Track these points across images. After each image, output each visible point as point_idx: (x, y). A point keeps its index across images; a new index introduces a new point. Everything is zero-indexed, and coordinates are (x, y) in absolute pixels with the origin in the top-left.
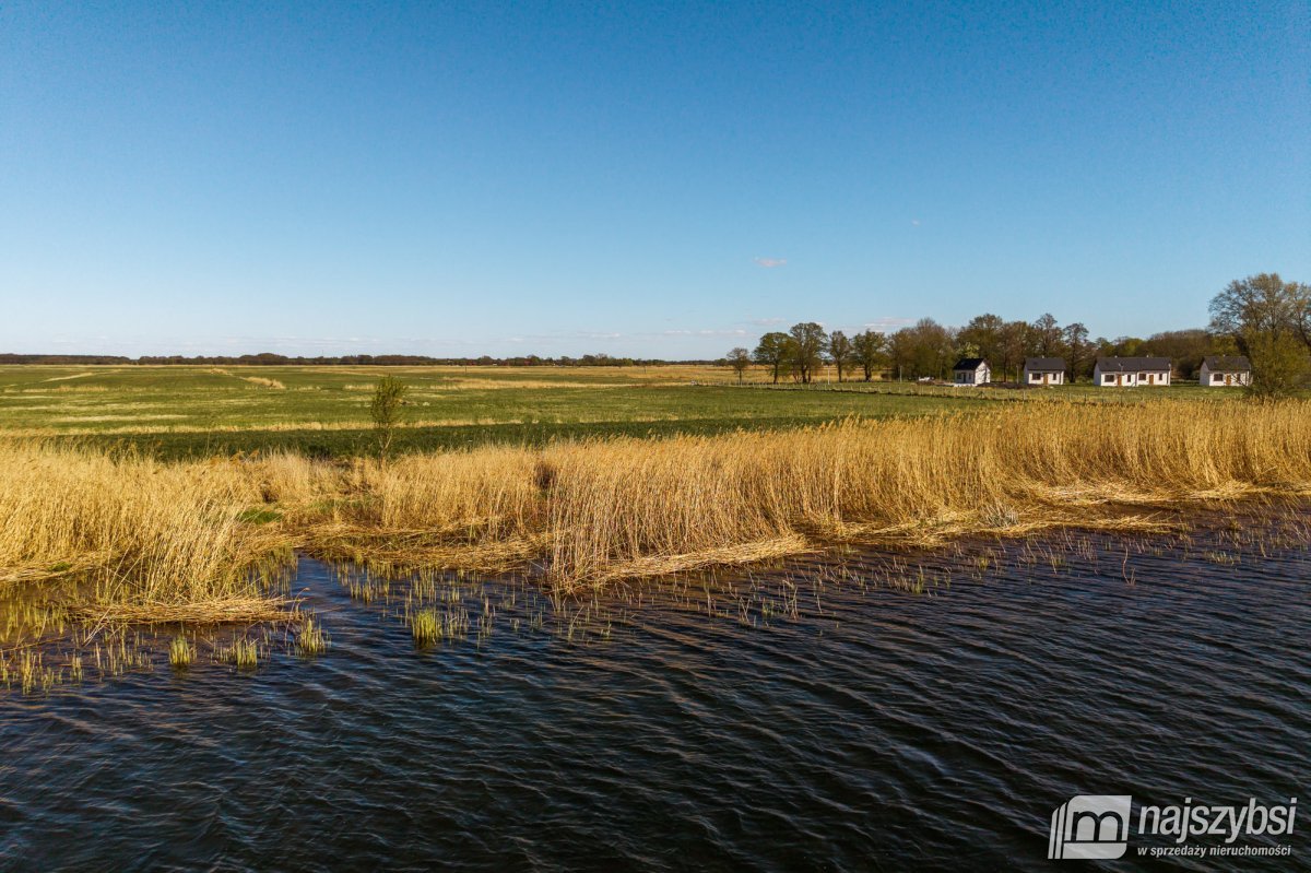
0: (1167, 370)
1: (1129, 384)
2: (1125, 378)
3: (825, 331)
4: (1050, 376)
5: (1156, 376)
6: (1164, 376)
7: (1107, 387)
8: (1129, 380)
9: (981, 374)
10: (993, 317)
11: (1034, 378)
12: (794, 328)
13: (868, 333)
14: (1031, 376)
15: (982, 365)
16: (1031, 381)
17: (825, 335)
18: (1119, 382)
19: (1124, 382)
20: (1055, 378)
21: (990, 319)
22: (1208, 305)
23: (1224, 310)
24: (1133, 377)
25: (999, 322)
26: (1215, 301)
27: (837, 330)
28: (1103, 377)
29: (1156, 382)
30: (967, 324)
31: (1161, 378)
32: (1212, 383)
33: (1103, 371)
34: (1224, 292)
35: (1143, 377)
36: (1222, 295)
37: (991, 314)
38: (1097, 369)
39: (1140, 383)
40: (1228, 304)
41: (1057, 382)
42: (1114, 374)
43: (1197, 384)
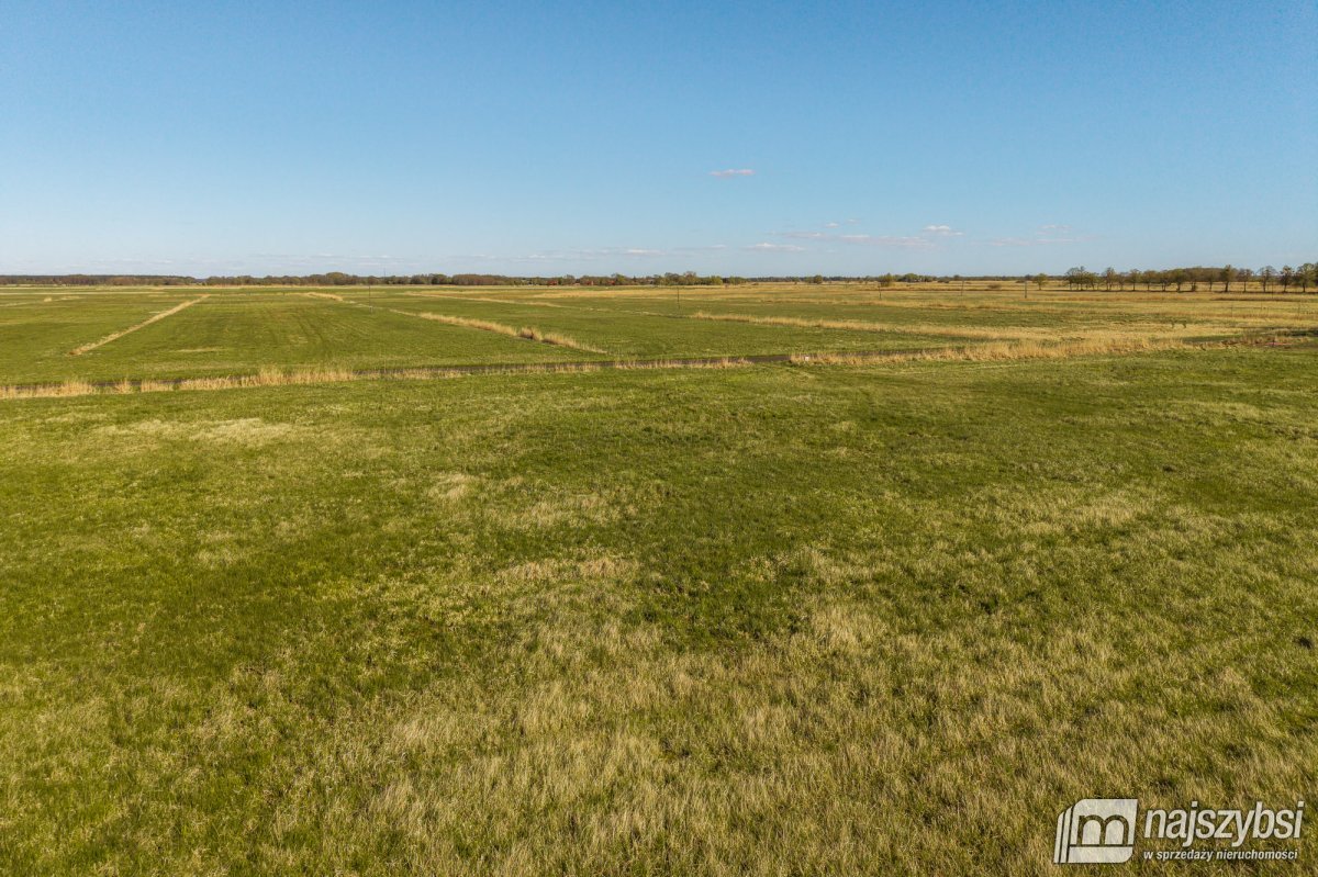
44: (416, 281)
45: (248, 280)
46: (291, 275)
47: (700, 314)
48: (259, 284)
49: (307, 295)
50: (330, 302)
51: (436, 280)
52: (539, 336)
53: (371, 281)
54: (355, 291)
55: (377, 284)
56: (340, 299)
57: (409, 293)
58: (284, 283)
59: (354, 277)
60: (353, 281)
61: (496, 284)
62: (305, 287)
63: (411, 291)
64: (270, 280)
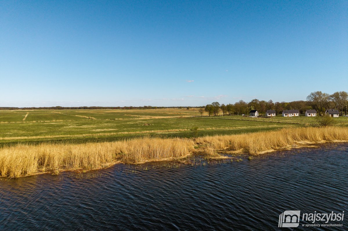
0: (298, 113)
1: (290, 116)
2: (289, 115)
3: (220, 104)
4: (272, 114)
5: (296, 114)
6: (297, 114)
7: (285, 117)
8: (290, 115)
9: (256, 114)
10: (257, 100)
11: (269, 115)
12: (212, 103)
13: (230, 104)
14: (268, 114)
15: (257, 112)
16: (268, 115)
17: (220, 105)
18: (288, 116)
19: (289, 116)
20: (273, 115)
21: (256, 100)
22: (306, 98)
23: (310, 99)
24: (291, 114)
25: (258, 101)
26: (308, 97)
27: (223, 104)
28: (284, 114)
29: (296, 115)
30: (251, 101)
31: (297, 115)
32: (308, 116)
33: (284, 113)
34: (310, 95)
35: (293, 114)
36: (309, 96)
37: (256, 99)
38: (283, 112)
39: (292, 115)
40: (310, 98)
41: (274, 116)
42: (287, 114)
43: (305, 116)
44: (80, 108)
45: (34, 108)
46: (46, 107)
47: (125, 115)
48: (37, 109)
49: (52, 112)
50: (58, 114)
51: (85, 108)
52: (91, 118)
53: (68, 108)
54: (64, 111)
55: (69, 109)
56: (60, 113)
57: (77, 112)
58: (44, 109)
59: (63, 107)
60: (63, 108)
61: (100, 109)
62: (50, 110)
63: (77, 111)
64: (40, 108)
